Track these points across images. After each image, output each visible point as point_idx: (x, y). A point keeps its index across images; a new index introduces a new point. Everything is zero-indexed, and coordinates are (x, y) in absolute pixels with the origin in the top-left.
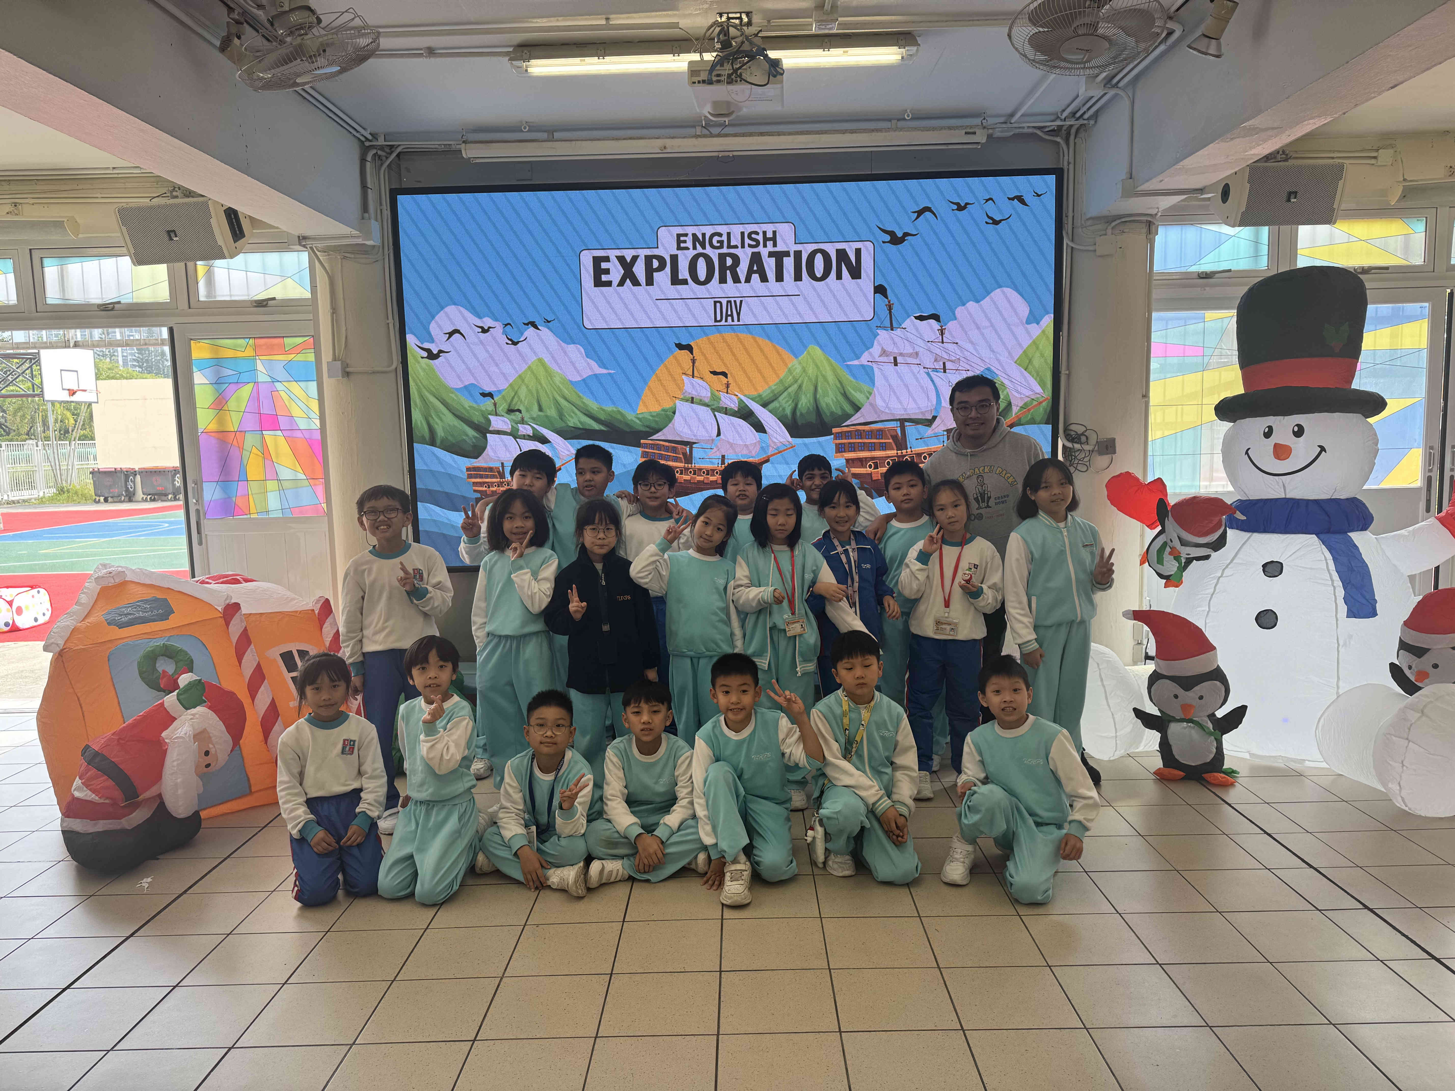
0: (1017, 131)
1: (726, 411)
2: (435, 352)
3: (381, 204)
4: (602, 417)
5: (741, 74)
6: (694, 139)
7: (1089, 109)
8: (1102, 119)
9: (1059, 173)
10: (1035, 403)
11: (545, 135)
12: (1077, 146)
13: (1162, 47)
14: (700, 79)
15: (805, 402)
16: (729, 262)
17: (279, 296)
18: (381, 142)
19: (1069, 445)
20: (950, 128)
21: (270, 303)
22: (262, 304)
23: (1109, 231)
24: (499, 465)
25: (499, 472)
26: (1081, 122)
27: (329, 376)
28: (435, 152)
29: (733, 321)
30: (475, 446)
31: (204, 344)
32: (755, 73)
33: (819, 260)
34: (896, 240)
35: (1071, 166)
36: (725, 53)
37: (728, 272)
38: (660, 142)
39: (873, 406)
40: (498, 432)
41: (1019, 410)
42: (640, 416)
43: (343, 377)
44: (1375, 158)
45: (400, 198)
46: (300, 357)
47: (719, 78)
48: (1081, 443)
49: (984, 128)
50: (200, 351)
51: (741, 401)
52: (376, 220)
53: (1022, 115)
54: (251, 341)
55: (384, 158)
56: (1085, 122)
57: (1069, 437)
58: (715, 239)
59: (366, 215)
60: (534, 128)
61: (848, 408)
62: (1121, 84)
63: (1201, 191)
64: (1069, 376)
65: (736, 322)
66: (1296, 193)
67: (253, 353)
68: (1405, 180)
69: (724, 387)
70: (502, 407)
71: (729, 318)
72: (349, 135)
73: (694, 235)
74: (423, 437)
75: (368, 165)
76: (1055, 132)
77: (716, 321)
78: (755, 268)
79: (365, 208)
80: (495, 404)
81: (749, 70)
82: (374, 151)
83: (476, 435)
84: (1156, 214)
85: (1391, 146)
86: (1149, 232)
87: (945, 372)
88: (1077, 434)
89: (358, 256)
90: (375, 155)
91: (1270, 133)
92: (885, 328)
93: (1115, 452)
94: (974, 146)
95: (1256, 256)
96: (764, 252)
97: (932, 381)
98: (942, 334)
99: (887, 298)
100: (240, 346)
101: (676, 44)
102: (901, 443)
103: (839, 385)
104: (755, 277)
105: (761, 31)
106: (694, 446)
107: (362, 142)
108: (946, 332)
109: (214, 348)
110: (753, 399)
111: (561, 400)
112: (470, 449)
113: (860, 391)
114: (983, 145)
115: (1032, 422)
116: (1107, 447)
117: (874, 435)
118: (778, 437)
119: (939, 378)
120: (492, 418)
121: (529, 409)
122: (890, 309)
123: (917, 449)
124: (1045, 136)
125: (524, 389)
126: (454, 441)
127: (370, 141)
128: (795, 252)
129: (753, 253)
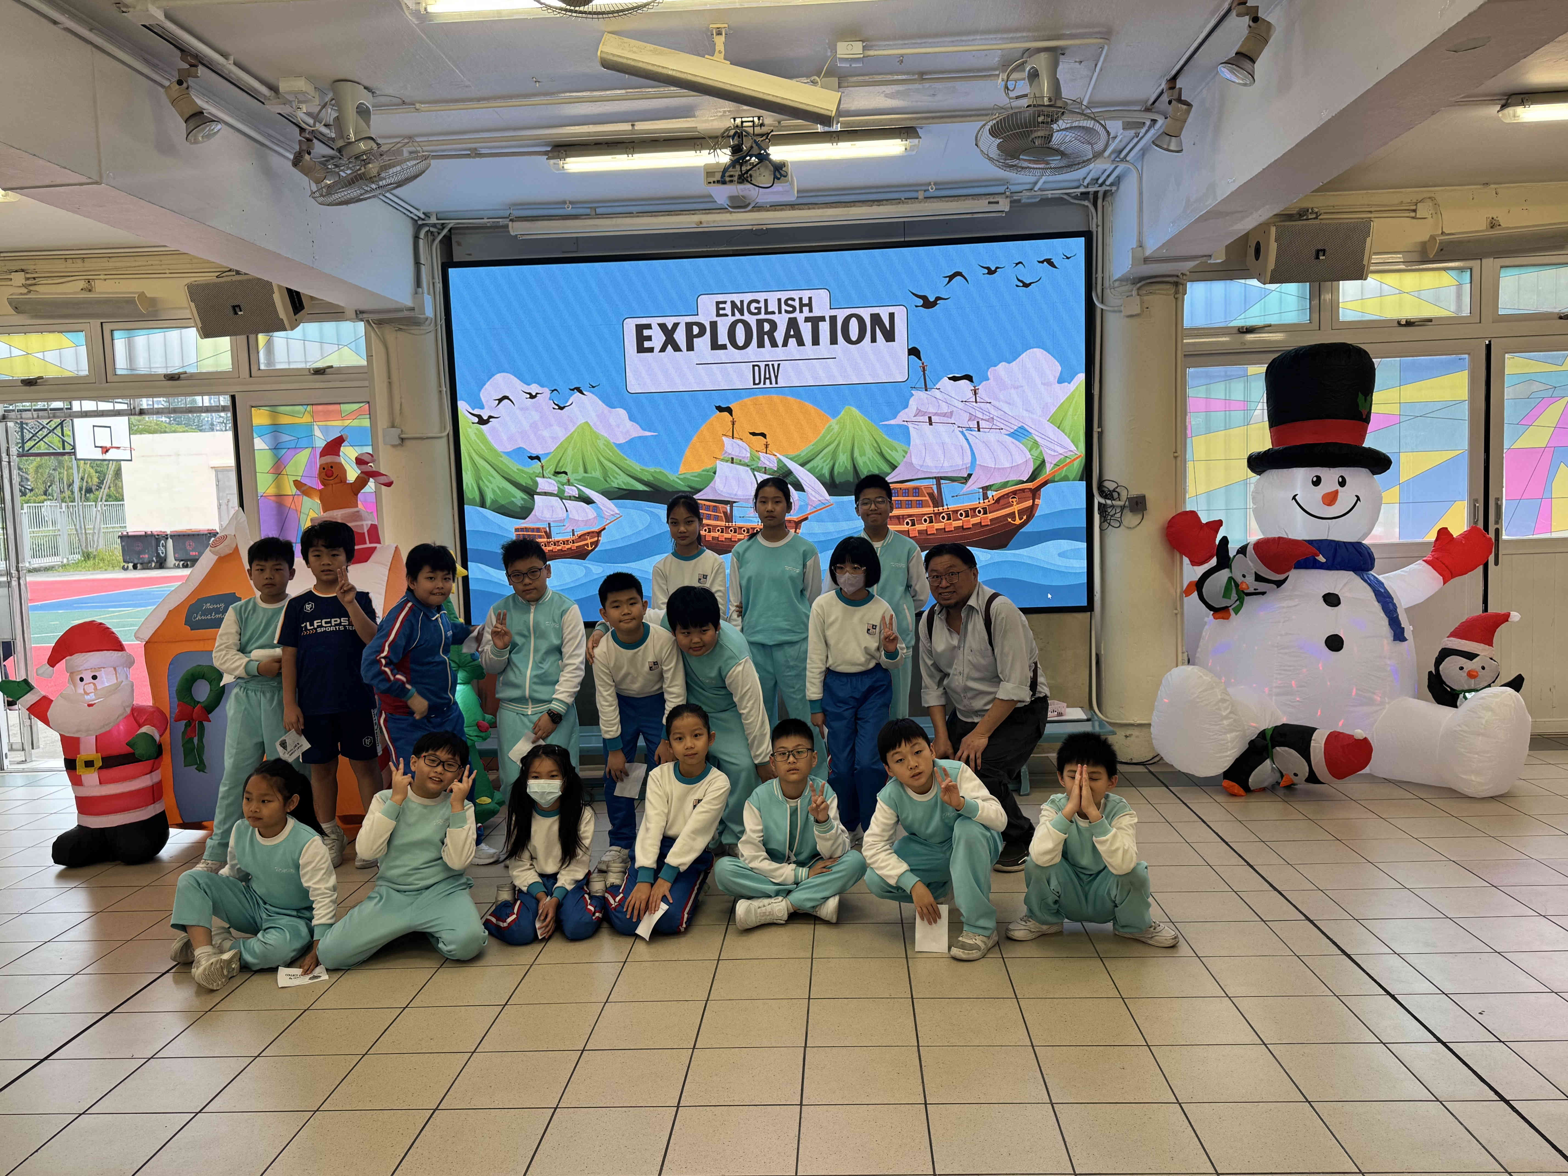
0: (1044, 197)
2: (485, 418)
3: (433, 278)
4: (648, 478)
8: (1122, 186)
9: (1088, 236)
10: (1068, 460)
11: (589, 212)
12: (1104, 210)
14: (715, 179)
15: (842, 462)
16: (767, 327)
17: (336, 365)
18: (433, 220)
19: (1103, 501)
20: (970, 198)
21: (327, 370)
22: (319, 372)
23: (1134, 293)
24: (546, 526)
25: (546, 532)
27: (385, 443)
28: (484, 229)
29: (771, 383)
30: (522, 508)
31: (264, 411)
32: (764, 174)
33: (854, 324)
34: (928, 304)
36: (736, 156)
37: (766, 337)
38: (696, 218)
39: (910, 465)
40: (545, 494)
41: (1053, 468)
42: (682, 477)
43: (397, 443)
45: (451, 271)
46: (356, 423)
47: (731, 179)
48: (1114, 500)
49: (1008, 195)
50: (260, 418)
51: (780, 461)
52: (429, 294)
54: (309, 408)
55: (436, 234)
56: (1108, 188)
57: (1103, 493)
58: (754, 305)
59: (420, 290)
60: (577, 205)
62: (1128, 159)
63: (1207, 257)
64: (1102, 433)
65: (774, 385)
66: (1324, 251)
67: (310, 419)
69: (764, 447)
70: (549, 470)
71: (768, 381)
72: (404, 216)
73: (733, 303)
74: (474, 499)
75: (421, 242)
76: (1085, 195)
77: (754, 384)
78: (792, 333)
79: (418, 283)
80: (542, 467)
82: (427, 229)
83: (524, 496)
84: (1182, 274)
85: (1430, 199)
86: (1176, 292)
87: (979, 430)
88: (1110, 490)
89: (409, 328)
90: (427, 232)
92: (918, 389)
93: (1146, 509)
94: (1000, 214)
95: (1298, 310)
96: (800, 317)
97: (967, 440)
98: (975, 394)
99: (920, 359)
100: (298, 412)
101: (698, 142)
102: (937, 501)
103: (876, 445)
104: (792, 342)
105: (772, 131)
106: (735, 505)
107: (416, 221)
108: (981, 392)
109: (274, 414)
110: (791, 459)
111: (606, 462)
112: (519, 510)
113: (896, 451)
114: (1006, 212)
115: (1065, 479)
116: (1137, 504)
117: (911, 493)
118: (817, 496)
119: (972, 437)
120: (539, 480)
121: (575, 471)
122: (924, 371)
123: (952, 507)
124: (1072, 201)
125: (570, 452)
126: (503, 503)
127: (423, 220)
128: (830, 317)
129: (790, 319)
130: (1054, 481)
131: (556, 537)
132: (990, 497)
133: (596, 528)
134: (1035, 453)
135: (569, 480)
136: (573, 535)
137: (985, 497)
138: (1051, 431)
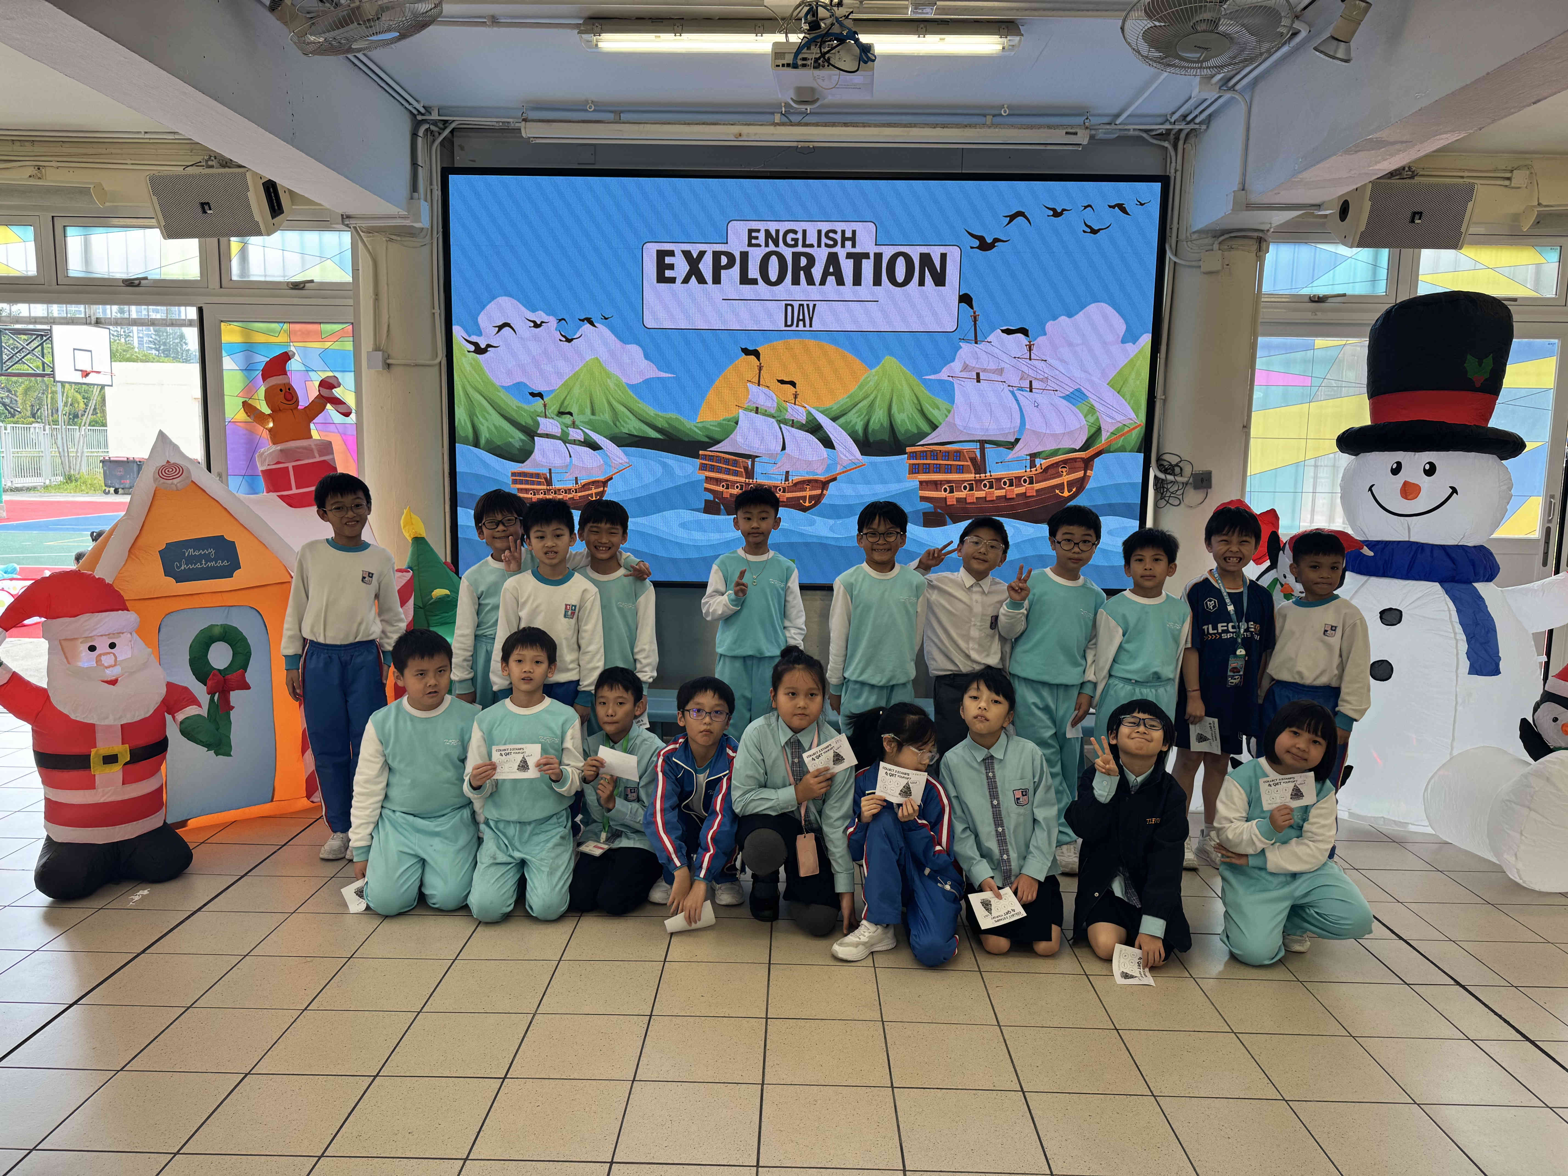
0: (1123, 133)
1: (793, 424)
2: (483, 346)
3: (431, 184)
4: (661, 423)
5: (829, 58)
6: (772, 127)
7: (1201, 112)
8: (1214, 125)
9: (1165, 181)
10: (1126, 429)
11: (611, 116)
12: (1186, 151)
13: (1285, 49)
14: (785, 62)
15: (879, 417)
16: (803, 262)
17: (317, 279)
18: (435, 116)
19: (1161, 476)
20: (1049, 127)
21: (307, 285)
22: (297, 286)
23: (1216, 246)
24: (546, 471)
25: (546, 479)
26: (1192, 126)
27: (369, 367)
28: (492, 130)
29: (804, 326)
30: (521, 450)
31: (235, 327)
32: (844, 58)
33: (901, 264)
34: (985, 246)
35: (1179, 174)
36: (813, 36)
37: (802, 272)
38: (736, 129)
39: (953, 426)
40: (548, 436)
41: (1110, 436)
42: (700, 425)
43: (384, 369)
44: (1509, 179)
45: (452, 178)
46: (336, 346)
47: (804, 62)
48: (1175, 475)
49: (1087, 128)
50: (230, 334)
51: (809, 413)
52: (426, 201)
53: (1129, 116)
54: (286, 326)
55: (437, 134)
56: (1197, 126)
57: (1162, 468)
58: (790, 236)
59: (416, 194)
60: (600, 107)
61: (925, 427)
62: (1238, 87)
63: (1318, 206)
64: (1165, 401)
65: (808, 328)
66: (1420, 214)
67: (285, 339)
68: (1539, 204)
69: (792, 397)
70: (553, 409)
71: (801, 323)
72: (400, 106)
73: (767, 232)
74: (467, 437)
75: (420, 140)
76: (1163, 136)
77: (786, 325)
78: (831, 270)
79: (414, 188)
80: (545, 405)
81: (837, 54)
82: (426, 126)
83: (523, 437)
84: (1268, 230)
85: (1527, 167)
86: (1260, 249)
87: (1031, 391)
88: (1171, 465)
89: (404, 239)
90: (427, 130)
91: (1398, 146)
92: (967, 341)
93: (1210, 487)
94: (1076, 148)
95: (1374, 281)
96: (842, 253)
97: (1017, 400)
98: (1030, 350)
99: (972, 307)
100: (273, 331)
101: (760, 23)
102: (979, 466)
103: (916, 402)
104: (831, 279)
105: (852, 12)
106: (757, 459)
107: (414, 116)
108: (1034, 348)
109: (247, 332)
110: (822, 412)
111: (615, 404)
112: (517, 452)
113: (938, 409)
114: (1084, 147)
115: (1122, 449)
116: (1202, 480)
117: (951, 456)
118: (847, 455)
119: (1025, 398)
120: (541, 420)
121: (582, 412)
122: (975, 321)
123: (996, 474)
124: (1152, 140)
125: (576, 391)
126: (499, 443)
127: (423, 114)
128: (875, 254)
129: (829, 253)
130: (1109, 452)
131: (557, 485)
132: (1038, 465)
133: (602, 478)
134: (1092, 419)
135: (574, 423)
136: (577, 483)
137: (1033, 465)
138: (1110, 396)
